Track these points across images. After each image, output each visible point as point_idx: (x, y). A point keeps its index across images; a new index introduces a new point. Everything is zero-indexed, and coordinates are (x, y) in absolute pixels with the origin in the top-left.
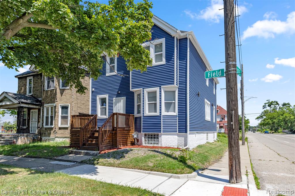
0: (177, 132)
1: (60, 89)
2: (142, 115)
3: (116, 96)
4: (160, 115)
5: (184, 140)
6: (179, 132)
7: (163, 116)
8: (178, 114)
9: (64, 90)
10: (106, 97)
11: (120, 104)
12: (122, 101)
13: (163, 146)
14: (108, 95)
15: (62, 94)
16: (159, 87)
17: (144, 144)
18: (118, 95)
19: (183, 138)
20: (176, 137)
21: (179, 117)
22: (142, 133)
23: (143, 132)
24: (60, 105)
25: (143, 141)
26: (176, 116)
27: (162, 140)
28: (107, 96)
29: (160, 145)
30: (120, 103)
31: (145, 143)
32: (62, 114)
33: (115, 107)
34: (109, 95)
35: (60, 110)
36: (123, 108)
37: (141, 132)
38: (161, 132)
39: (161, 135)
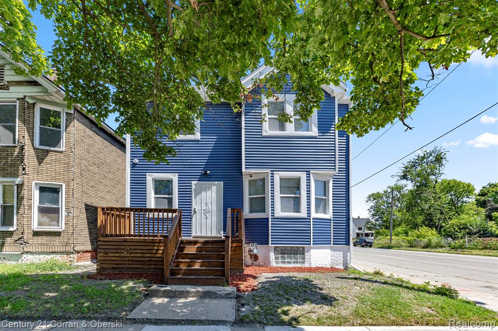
0: (331, 244)
1: (35, 149)
2: (270, 216)
3: (198, 179)
4: (309, 218)
5: (342, 256)
6: (334, 244)
7: (313, 219)
8: (333, 218)
9: (48, 151)
10: (172, 177)
11: (209, 193)
12: (214, 188)
13: (313, 266)
14: (177, 174)
15: (40, 160)
16: (305, 173)
17: (274, 264)
18: (205, 177)
19: (341, 253)
20: (329, 251)
21: (334, 222)
22: (270, 245)
23: (272, 244)
24: (36, 184)
25: (271, 258)
26: (330, 220)
27: (312, 256)
28: (174, 176)
29: (306, 265)
30: (210, 191)
31: (277, 263)
32: (41, 202)
33: (195, 197)
34: (179, 175)
35: (36, 194)
36: (215, 202)
37: (268, 244)
38: (310, 244)
39: (310, 248)
